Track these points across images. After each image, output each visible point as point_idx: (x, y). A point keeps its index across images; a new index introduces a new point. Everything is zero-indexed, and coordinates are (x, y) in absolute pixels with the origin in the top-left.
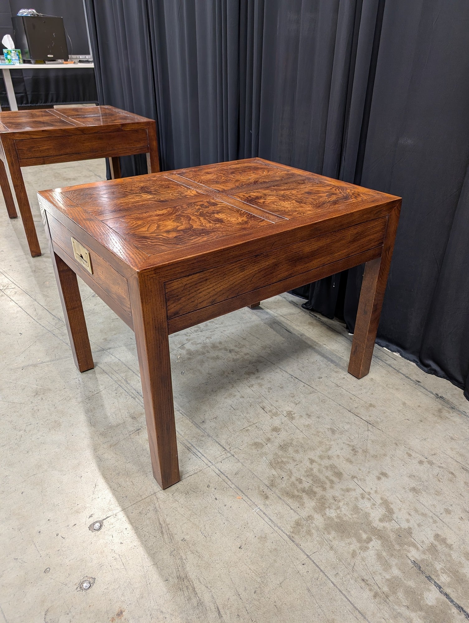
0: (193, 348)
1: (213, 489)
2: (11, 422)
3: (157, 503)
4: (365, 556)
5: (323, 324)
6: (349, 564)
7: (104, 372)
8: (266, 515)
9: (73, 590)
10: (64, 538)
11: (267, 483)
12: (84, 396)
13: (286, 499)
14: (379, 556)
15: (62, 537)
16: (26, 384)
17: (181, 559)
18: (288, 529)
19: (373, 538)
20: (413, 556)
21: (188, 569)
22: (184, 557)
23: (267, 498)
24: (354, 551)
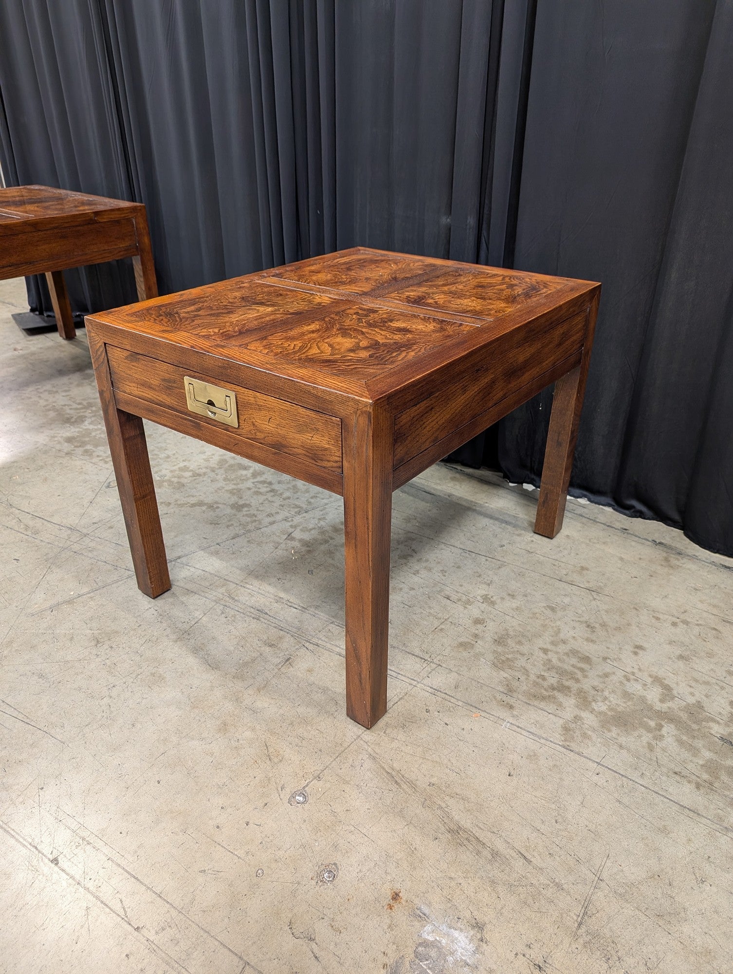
0: (306, 536)
1: (436, 713)
2: (80, 689)
3: (370, 749)
4: (664, 745)
5: (471, 476)
6: (651, 760)
7: (189, 592)
8: (521, 728)
9: (312, 887)
10: (260, 825)
11: (502, 690)
12: (177, 630)
13: (536, 703)
14: (681, 743)
15: (257, 825)
16: (72, 631)
17: (440, 808)
18: (557, 737)
19: (663, 723)
20: (717, 732)
21: (456, 818)
22: (443, 805)
23: (511, 707)
24: (649, 744)
